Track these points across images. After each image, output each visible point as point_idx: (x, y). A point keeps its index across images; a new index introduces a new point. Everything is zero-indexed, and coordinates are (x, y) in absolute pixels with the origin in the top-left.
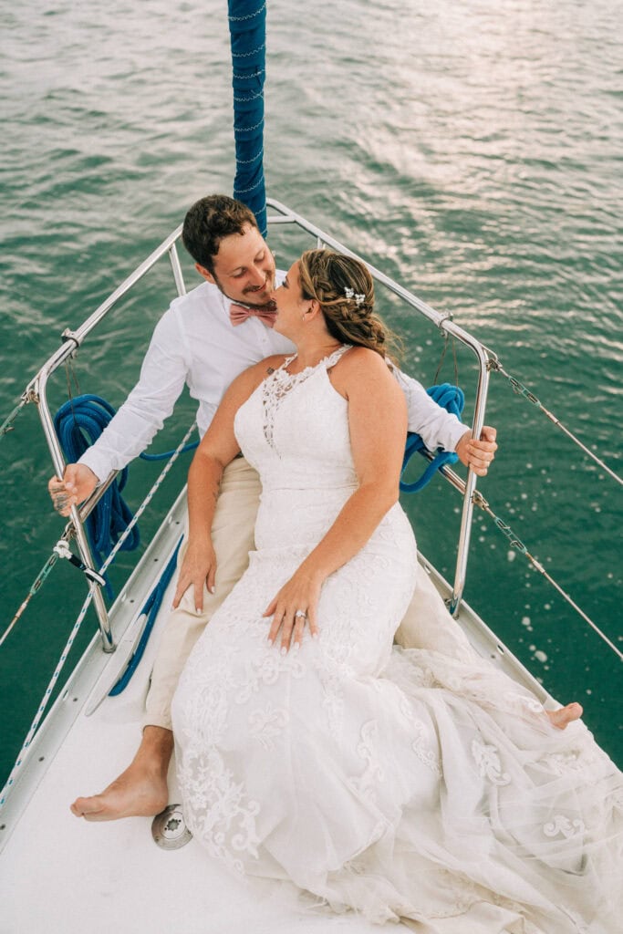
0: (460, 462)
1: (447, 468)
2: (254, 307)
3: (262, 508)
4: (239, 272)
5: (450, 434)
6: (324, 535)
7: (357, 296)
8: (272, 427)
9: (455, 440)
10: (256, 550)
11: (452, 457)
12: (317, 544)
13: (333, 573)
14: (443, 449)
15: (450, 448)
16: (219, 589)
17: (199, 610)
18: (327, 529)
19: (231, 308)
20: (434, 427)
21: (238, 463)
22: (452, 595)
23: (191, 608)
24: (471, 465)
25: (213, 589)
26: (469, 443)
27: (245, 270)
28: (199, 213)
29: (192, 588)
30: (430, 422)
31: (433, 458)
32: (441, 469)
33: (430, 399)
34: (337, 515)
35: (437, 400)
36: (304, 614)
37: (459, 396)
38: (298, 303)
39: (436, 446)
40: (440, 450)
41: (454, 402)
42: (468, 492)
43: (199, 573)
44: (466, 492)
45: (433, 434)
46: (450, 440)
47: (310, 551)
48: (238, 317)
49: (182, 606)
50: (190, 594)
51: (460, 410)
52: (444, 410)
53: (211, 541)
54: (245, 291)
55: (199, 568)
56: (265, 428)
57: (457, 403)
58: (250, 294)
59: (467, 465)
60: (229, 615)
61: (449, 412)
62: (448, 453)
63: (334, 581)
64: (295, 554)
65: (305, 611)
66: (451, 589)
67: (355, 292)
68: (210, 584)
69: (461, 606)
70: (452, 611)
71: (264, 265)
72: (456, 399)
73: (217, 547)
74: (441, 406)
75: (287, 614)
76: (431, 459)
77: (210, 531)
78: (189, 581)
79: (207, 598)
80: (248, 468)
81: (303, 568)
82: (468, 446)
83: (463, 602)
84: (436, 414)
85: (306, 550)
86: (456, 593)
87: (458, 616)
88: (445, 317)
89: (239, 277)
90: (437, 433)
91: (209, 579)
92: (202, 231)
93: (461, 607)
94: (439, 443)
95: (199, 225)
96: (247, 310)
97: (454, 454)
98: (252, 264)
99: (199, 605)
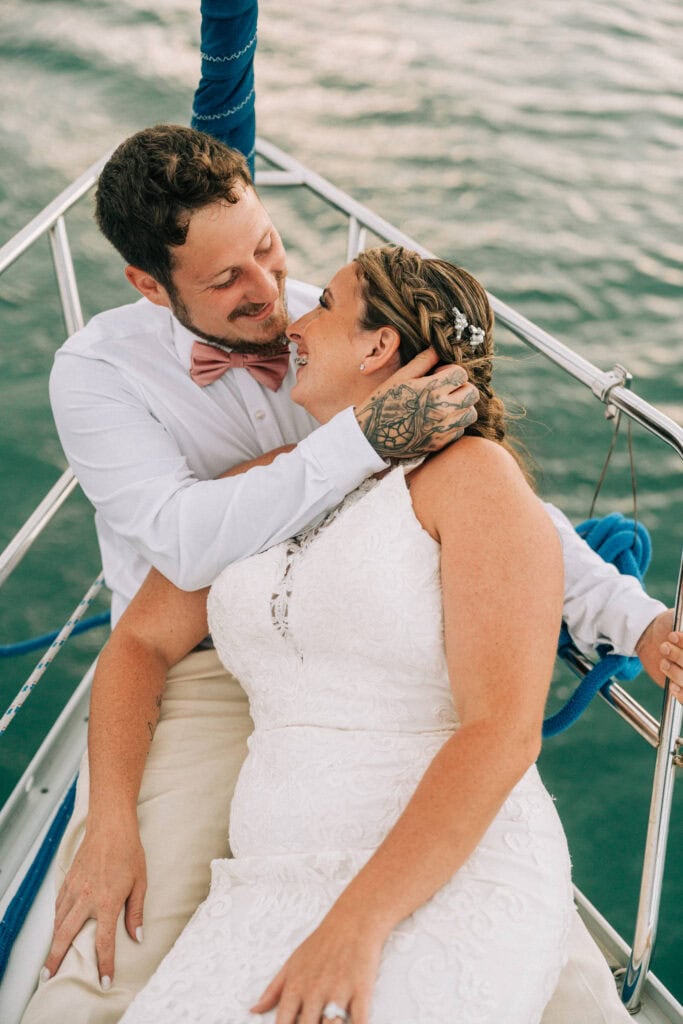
0: (645, 676)
1: (617, 690)
2: (242, 348)
3: (251, 764)
4: (226, 276)
5: (626, 617)
6: (386, 832)
7: (474, 330)
8: (289, 594)
9: (637, 628)
10: (230, 856)
11: (628, 666)
12: (370, 853)
13: (404, 919)
14: (611, 648)
15: (624, 647)
16: (152, 931)
17: (106, 979)
18: (392, 820)
19: (193, 349)
20: (592, 601)
21: (200, 660)
22: (628, 962)
23: (90, 974)
24: (672, 687)
25: (138, 932)
26: (667, 640)
27: (238, 274)
28: (137, 161)
29: (91, 927)
30: (585, 591)
31: (590, 667)
32: (605, 691)
33: (583, 544)
34: (412, 789)
35: (597, 548)
36: (342, 1013)
37: (639, 540)
38: (351, 337)
39: (594, 640)
40: (604, 650)
41: (630, 554)
42: (665, 744)
43: (108, 895)
44: (660, 742)
45: (590, 616)
46: (625, 630)
47: (356, 867)
48: (205, 370)
49: (70, 967)
50: (85, 943)
51: (642, 567)
52: (612, 568)
53: (136, 823)
54: (235, 315)
55: (108, 885)
56: (275, 597)
57: (635, 554)
58: (242, 321)
59: (663, 686)
60: (170, 1006)
61: (622, 571)
62: (618, 657)
63: (408, 940)
64: (320, 872)
65: (344, 1004)
66: (627, 949)
67: (470, 321)
68: (132, 922)
69: (647, 984)
70: (626, 996)
71: (271, 262)
72: (633, 547)
73: (147, 837)
74: (606, 559)
75: (306, 1010)
76: (585, 670)
77: (135, 801)
78: (84, 916)
79: (125, 953)
80: (219, 673)
81: (341, 908)
82: (665, 646)
83: (652, 977)
84: (598, 574)
85: (344, 865)
86: (637, 955)
87: (639, 1005)
88: (615, 381)
89: (226, 286)
90: (599, 613)
91: (130, 907)
92: (150, 198)
93: (647, 987)
94: (602, 636)
95: (140, 186)
96: (227, 355)
97: (631, 659)
98: (252, 259)
99: (105, 968)
